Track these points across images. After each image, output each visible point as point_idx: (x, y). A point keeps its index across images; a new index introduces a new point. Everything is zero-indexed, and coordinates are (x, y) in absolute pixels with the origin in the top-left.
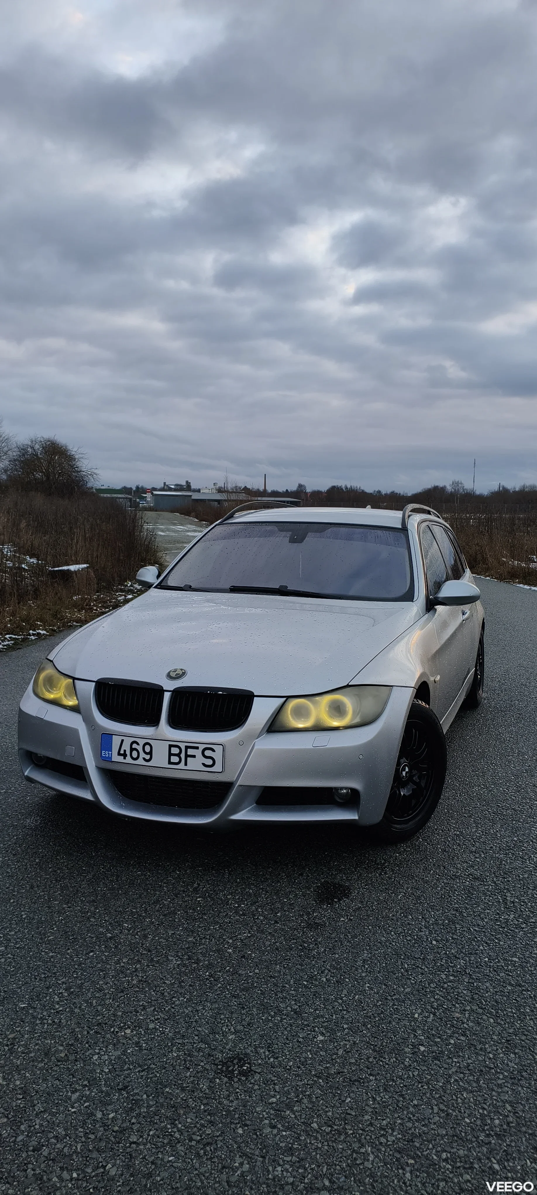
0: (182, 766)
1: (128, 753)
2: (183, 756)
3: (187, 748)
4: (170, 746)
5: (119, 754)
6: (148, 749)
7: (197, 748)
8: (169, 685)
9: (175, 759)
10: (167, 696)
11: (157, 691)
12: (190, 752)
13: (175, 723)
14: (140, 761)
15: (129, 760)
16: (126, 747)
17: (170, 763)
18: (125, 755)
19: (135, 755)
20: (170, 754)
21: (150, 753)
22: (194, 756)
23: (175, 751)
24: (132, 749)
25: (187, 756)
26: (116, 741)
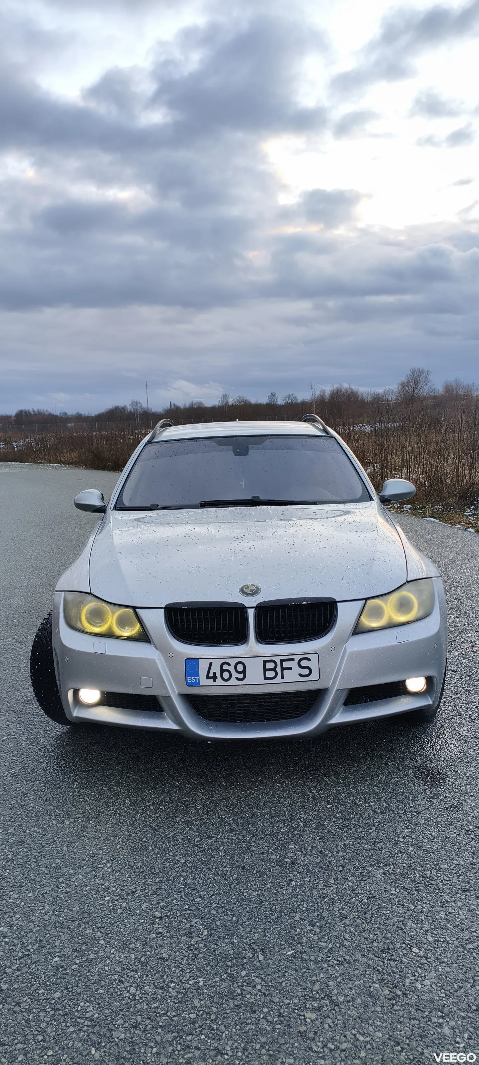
0: (278, 679)
1: (218, 675)
2: (279, 669)
3: (282, 661)
4: (265, 662)
5: (208, 677)
6: (240, 668)
7: (293, 660)
8: (251, 602)
9: (271, 674)
10: (251, 614)
11: (241, 610)
12: (286, 665)
13: (263, 638)
14: (233, 681)
15: (219, 681)
16: (216, 669)
17: (266, 678)
18: (215, 678)
19: (226, 675)
20: (265, 670)
21: (244, 672)
22: (290, 668)
23: (270, 665)
24: (222, 671)
25: (283, 669)
26: (203, 666)
